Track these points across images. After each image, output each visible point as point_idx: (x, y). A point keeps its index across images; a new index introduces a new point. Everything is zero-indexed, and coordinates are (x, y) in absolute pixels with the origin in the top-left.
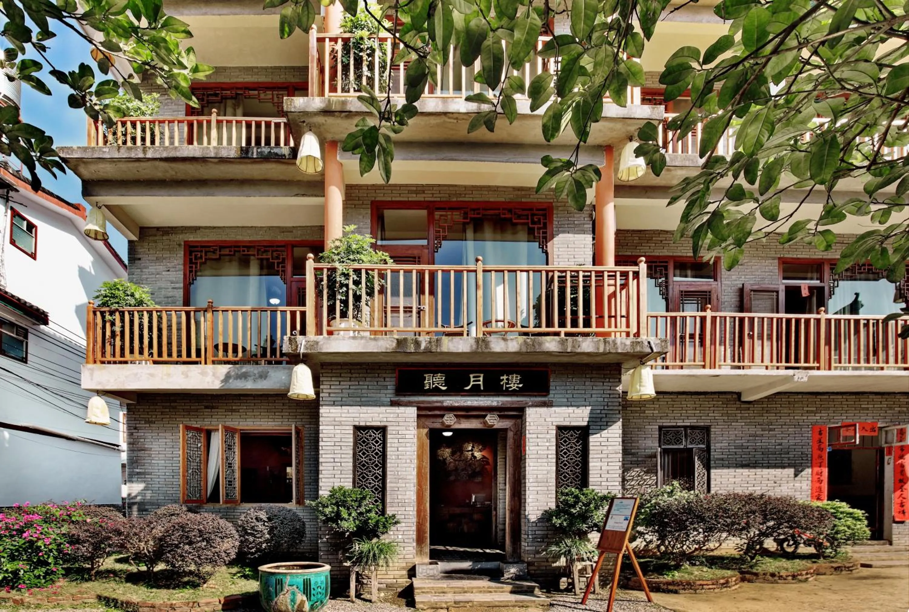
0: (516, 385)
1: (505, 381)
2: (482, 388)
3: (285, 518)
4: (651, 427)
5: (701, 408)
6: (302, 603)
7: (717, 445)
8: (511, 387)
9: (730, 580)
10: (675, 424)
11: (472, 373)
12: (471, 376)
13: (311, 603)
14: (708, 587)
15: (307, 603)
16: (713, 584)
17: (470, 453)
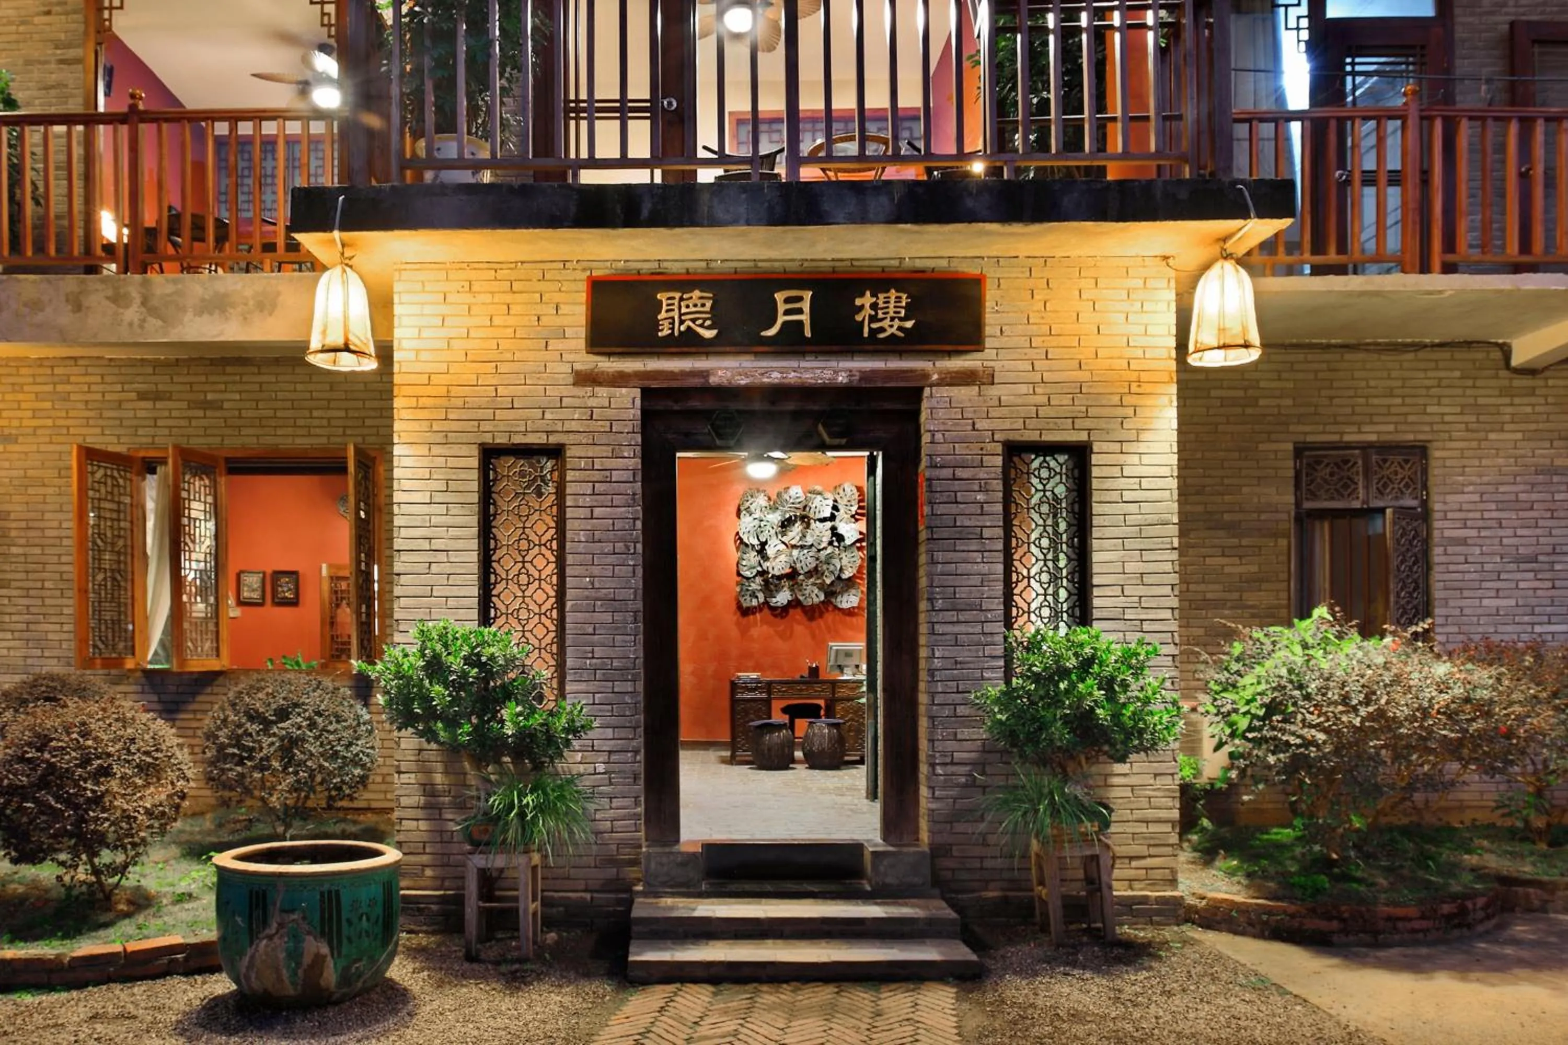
0: (897, 323)
1: (868, 311)
2: (808, 333)
3: (319, 714)
4: (1274, 446)
5: (1407, 391)
6: (319, 960)
7: (1450, 498)
8: (882, 330)
9: (1469, 904)
10: (1336, 438)
11: (779, 290)
12: (779, 297)
13: (342, 963)
14: (1409, 925)
15: (330, 962)
16: (1423, 917)
17: (829, 524)
